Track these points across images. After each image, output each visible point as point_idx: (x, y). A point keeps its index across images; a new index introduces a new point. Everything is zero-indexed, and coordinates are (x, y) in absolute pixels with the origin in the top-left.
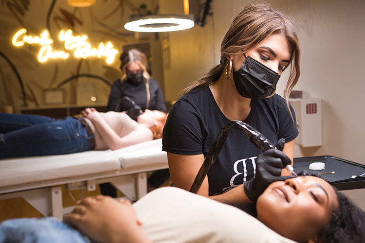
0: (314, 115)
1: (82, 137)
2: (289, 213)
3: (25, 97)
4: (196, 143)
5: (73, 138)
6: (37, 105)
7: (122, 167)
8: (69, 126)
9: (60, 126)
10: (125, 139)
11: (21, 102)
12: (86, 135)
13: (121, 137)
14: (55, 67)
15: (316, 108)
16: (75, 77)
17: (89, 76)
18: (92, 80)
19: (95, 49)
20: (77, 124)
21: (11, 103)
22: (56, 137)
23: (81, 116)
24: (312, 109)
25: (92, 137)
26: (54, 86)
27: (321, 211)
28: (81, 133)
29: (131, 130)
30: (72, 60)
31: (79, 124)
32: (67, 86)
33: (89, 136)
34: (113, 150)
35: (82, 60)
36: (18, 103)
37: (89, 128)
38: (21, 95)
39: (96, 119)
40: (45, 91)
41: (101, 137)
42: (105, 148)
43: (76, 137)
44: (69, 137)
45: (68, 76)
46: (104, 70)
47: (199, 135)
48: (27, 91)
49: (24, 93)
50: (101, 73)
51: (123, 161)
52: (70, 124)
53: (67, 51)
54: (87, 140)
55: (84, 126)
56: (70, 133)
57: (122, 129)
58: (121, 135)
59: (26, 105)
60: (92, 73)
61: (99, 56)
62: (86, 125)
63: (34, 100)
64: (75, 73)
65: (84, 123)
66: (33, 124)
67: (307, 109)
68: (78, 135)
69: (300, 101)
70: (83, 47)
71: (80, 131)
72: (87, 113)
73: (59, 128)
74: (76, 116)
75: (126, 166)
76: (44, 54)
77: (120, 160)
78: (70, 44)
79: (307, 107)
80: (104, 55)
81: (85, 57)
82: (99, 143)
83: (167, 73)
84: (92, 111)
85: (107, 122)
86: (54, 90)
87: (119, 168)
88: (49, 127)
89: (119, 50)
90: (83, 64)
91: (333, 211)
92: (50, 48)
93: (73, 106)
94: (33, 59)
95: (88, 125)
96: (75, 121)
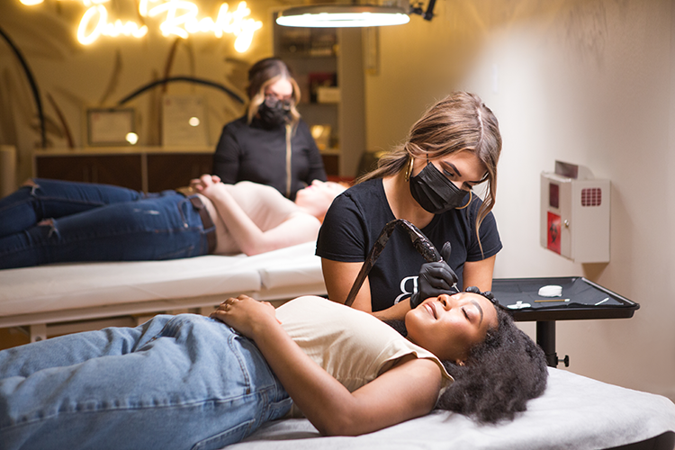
0: (596, 207)
1: (194, 230)
2: (434, 329)
3: (43, 124)
4: (357, 248)
5: (177, 230)
6: (71, 145)
7: (263, 286)
8: (170, 208)
9: (154, 209)
10: (270, 236)
11: (37, 138)
12: (201, 227)
13: (263, 231)
14: (116, 57)
15: (599, 197)
16: (162, 83)
17: (193, 80)
18: (200, 89)
19: (208, 19)
20: (184, 205)
21: (12, 139)
22: (148, 229)
23: (191, 189)
24: (591, 198)
25: (211, 229)
26: (112, 102)
27: (472, 329)
28: (191, 223)
29: (283, 218)
30: (153, 42)
31: (189, 206)
32: (142, 103)
33: (205, 228)
34: (248, 256)
35: (177, 41)
36: (29, 137)
37: (207, 213)
38: (36, 121)
39: (218, 197)
40: (90, 112)
41: (227, 231)
42: (235, 252)
43: (182, 229)
44: (171, 230)
45: (146, 80)
46: (229, 68)
47: (361, 239)
48: (49, 111)
49: (41, 116)
50: (221, 74)
51: (265, 276)
52: (172, 205)
53: (142, 20)
54: (202, 235)
55: (198, 209)
56: (172, 223)
57: (266, 217)
58: (263, 226)
59: (45, 143)
60: (199, 74)
61: (218, 35)
62: (201, 207)
63: (66, 134)
64: (161, 75)
65: (197, 205)
66: (107, 203)
67: (583, 197)
68: (186, 226)
69: (570, 184)
70: (180, 12)
71: (189, 219)
72: (205, 186)
73: (153, 212)
74: (183, 190)
75: (270, 286)
76: (90, 27)
77: (259, 272)
78: (151, 5)
79: (583, 193)
80: (228, 31)
81: (184, 36)
82: (222, 242)
83: (371, 83)
84: (214, 181)
85: (240, 203)
86: (112, 111)
87: (258, 287)
88: (136, 210)
89: (264, 22)
90: (180, 50)
91: (488, 332)
92: (104, 13)
93: (155, 150)
94: (64, 36)
95: (205, 208)
96: (182, 199)
